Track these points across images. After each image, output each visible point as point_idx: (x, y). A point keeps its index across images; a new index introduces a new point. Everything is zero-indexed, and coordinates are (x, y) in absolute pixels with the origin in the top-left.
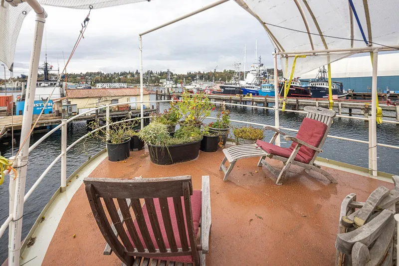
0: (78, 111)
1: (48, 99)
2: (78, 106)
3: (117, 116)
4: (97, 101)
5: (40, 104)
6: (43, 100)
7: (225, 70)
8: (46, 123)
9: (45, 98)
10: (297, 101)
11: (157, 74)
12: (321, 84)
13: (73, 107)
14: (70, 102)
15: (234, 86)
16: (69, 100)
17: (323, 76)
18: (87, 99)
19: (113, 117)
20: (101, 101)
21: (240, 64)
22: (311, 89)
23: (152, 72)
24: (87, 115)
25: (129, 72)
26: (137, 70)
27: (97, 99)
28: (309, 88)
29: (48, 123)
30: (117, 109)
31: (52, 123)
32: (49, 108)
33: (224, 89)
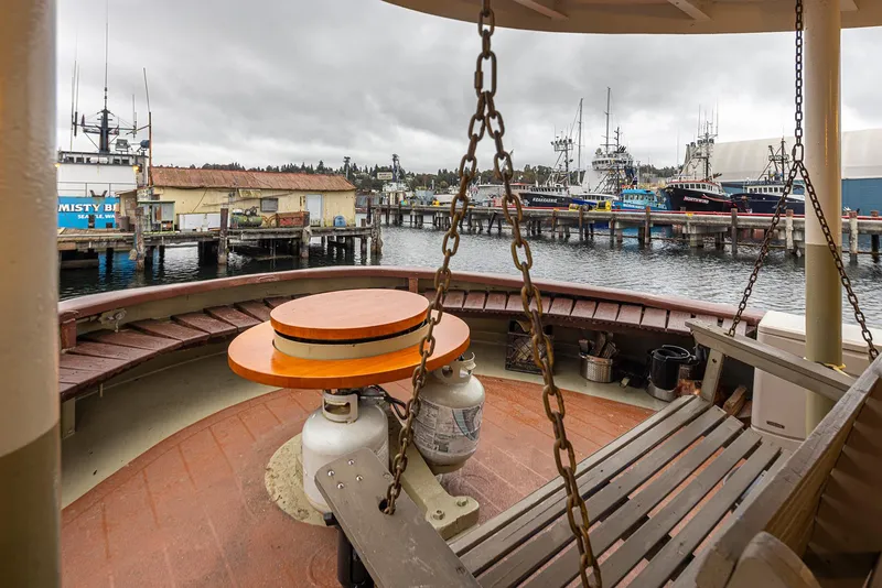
0: (178, 219)
1: (107, 195)
2: (177, 208)
3: (272, 237)
4: (226, 200)
5: (87, 206)
6: (94, 196)
7: (528, 166)
8: (93, 242)
9: (99, 192)
10: (734, 218)
11: (366, 171)
12: (776, 190)
13: (165, 209)
14: (157, 196)
15: (555, 194)
16: (156, 192)
17: (780, 172)
18: (201, 193)
19: (266, 237)
20: (235, 199)
21: (570, 141)
22: (750, 199)
23: (355, 167)
24: (199, 230)
25: (303, 166)
26: (321, 163)
27: (226, 194)
28: (744, 197)
29: (100, 241)
30: (274, 222)
31: (108, 241)
32: (107, 216)
33: (530, 200)
